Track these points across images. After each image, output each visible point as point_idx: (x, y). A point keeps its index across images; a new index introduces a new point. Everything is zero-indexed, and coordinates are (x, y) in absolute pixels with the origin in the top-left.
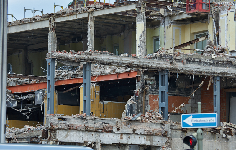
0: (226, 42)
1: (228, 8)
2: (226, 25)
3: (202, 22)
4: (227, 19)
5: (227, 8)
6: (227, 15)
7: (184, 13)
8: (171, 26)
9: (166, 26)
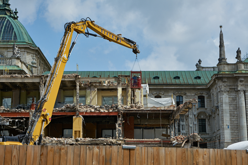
3: (110, 92)
4: (141, 92)
8: (96, 91)
9: (92, 90)
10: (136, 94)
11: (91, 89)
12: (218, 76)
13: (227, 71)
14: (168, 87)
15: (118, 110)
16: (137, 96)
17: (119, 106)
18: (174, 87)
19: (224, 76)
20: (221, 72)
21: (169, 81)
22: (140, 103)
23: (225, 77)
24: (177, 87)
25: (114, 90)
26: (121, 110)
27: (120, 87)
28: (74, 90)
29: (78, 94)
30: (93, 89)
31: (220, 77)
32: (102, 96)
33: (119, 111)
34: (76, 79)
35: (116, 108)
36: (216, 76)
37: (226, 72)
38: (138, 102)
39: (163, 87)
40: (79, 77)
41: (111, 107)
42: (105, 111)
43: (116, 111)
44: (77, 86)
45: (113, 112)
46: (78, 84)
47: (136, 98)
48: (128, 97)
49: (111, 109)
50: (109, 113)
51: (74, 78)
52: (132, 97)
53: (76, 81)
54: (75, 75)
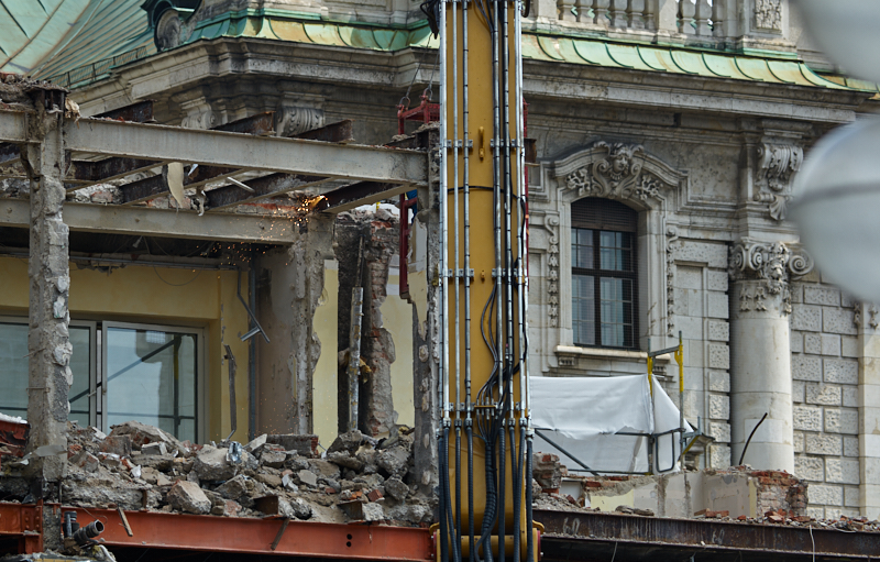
12: (240, 58)
13: (321, 21)
19: (304, 72)
20: (258, 19)
23: (311, 82)
29: (61, 300)
31: (259, 78)
36: (215, 58)
37: (312, 30)
40: (74, 114)
41: (337, 472)
42: (303, 511)
43: (420, 510)
44: (53, 215)
45: (388, 521)
46: (58, 192)
47: (385, 363)
48: (317, 344)
49: (366, 491)
50: (349, 537)
51: (12, 118)
52: (348, 354)
53: (30, 150)
54: (13, 88)
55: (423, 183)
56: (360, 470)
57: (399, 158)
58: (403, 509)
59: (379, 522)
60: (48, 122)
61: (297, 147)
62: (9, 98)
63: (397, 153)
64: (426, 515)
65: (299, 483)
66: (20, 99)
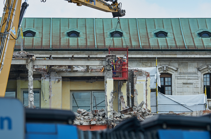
0: (145, 105)
1: (147, 74)
2: (145, 89)
3: (87, 82)
4: (146, 84)
5: (145, 74)
6: (146, 81)
7: (78, 71)
8: (61, 82)
9: (53, 81)
10: (136, 87)
11: (50, 78)
14: (187, 54)
15: (107, 121)
16: (139, 93)
17: (109, 114)
18: (200, 54)
21: (188, 43)
22: (144, 106)
24: (206, 54)
25: (95, 79)
26: (113, 121)
27: (110, 78)
28: (17, 80)
29: (31, 91)
30: (55, 78)
32: (71, 91)
33: (109, 122)
34: (27, 62)
35: (104, 117)
38: (142, 105)
39: (176, 54)
40: (33, 59)
41: (93, 116)
42: (81, 123)
43: (103, 122)
44: (30, 76)
45: (98, 124)
46: (31, 72)
47: (136, 95)
48: (122, 93)
49: (94, 119)
50: (90, 127)
51: (24, 60)
52: (129, 94)
53: (27, 65)
54: (25, 55)
55: (105, 65)
56: (96, 116)
57: (101, 61)
58: (101, 122)
59: (96, 124)
60: (29, 60)
61: (80, 61)
62: (24, 57)
63: (101, 60)
64: (105, 123)
65: (84, 118)
66: (26, 57)
